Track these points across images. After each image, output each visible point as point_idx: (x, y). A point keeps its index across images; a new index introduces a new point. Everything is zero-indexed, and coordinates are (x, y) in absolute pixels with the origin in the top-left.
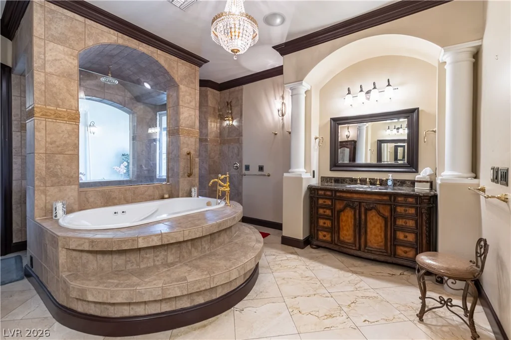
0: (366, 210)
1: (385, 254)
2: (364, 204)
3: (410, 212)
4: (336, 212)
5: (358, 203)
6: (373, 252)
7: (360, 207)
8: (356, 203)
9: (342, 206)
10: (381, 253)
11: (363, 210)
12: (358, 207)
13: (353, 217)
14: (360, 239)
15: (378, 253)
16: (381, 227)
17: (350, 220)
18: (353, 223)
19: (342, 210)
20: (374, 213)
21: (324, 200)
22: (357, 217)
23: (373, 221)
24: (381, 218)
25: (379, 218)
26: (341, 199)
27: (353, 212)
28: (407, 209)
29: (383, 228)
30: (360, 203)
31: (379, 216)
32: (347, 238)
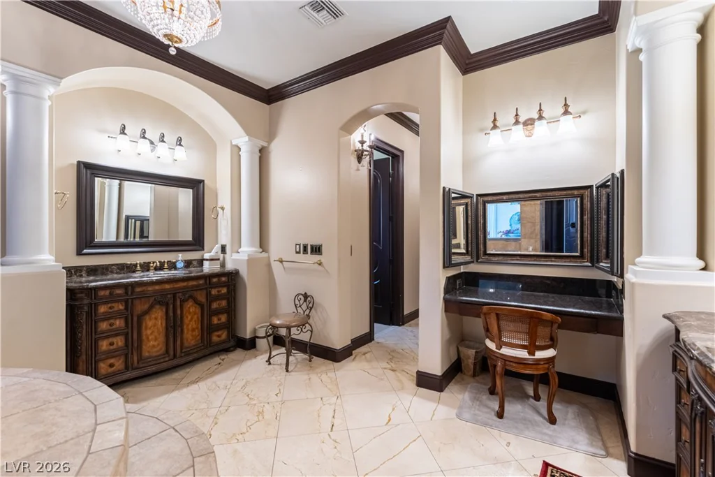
0: (183, 301)
1: (202, 347)
2: (180, 294)
3: (223, 292)
4: (135, 319)
5: (172, 296)
6: (191, 352)
7: (175, 300)
8: (169, 296)
9: (146, 307)
10: (199, 349)
11: (178, 303)
12: (171, 301)
13: (165, 317)
14: (175, 342)
15: (195, 350)
16: (198, 318)
17: (160, 323)
18: (164, 325)
19: (147, 312)
20: (191, 304)
21: (109, 305)
22: (171, 314)
23: (190, 313)
24: (198, 306)
25: (196, 307)
26: (142, 296)
27: (164, 310)
28: (220, 289)
29: (200, 318)
30: (174, 295)
31: (196, 305)
32: (155, 350)
